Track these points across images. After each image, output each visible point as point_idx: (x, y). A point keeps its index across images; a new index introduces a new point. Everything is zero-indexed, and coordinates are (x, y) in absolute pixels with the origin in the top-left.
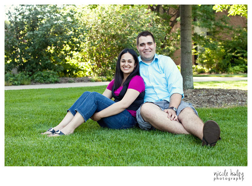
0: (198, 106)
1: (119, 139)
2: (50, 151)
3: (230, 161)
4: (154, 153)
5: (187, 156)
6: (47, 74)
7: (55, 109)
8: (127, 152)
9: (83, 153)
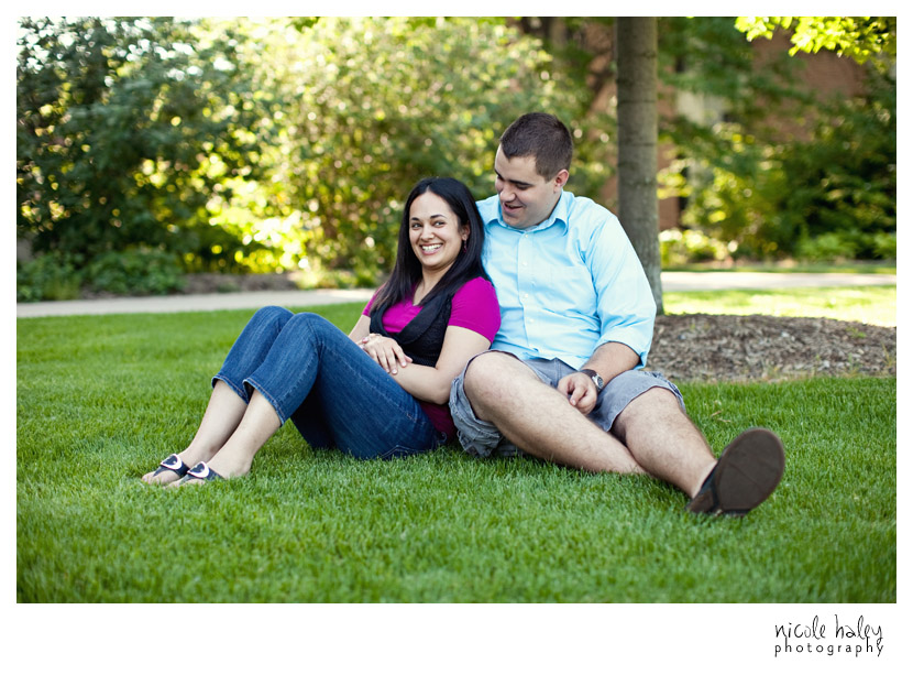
0: (675, 374)
1: (378, 491)
2: (126, 531)
3: (769, 567)
4: (497, 538)
5: (616, 551)
6: (139, 263)
7: (158, 387)
8: (403, 536)
9: (245, 540)
